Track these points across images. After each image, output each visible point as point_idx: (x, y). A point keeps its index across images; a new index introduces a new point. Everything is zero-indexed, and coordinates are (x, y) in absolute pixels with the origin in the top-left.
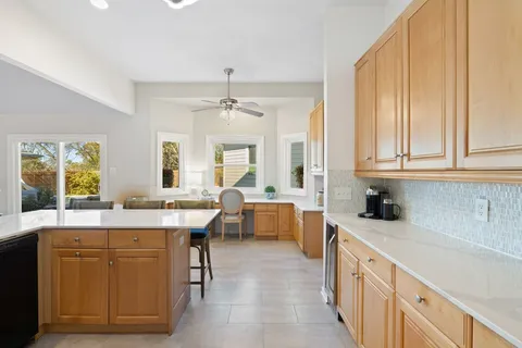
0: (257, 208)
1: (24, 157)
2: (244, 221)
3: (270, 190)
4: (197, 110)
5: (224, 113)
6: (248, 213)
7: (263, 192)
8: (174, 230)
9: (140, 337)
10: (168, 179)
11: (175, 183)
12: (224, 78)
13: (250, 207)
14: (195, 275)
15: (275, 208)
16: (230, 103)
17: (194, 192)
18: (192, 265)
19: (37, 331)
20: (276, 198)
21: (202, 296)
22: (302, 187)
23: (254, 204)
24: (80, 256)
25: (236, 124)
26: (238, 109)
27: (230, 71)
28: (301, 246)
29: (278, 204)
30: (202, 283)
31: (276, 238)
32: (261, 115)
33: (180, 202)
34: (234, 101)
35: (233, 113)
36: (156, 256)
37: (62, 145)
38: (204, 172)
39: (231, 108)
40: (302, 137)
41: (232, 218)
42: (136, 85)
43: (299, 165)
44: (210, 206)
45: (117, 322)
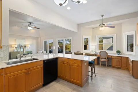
0: (113, 57)
1: (59, 43)
2: (108, 61)
3: (118, 52)
4: (93, 29)
5: (101, 29)
6: (109, 59)
7: (115, 52)
8: (83, 61)
9: (75, 85)
10: (86, 47)
11: (87, 48)
12: (101, 18)
13: (110, 57)
14: (90, 74)
15: (120, 58)
16: (103, 25)
17: (92, 51)
18: (89, 71)
19: (57, 77)
20: (121, 55)
21: (92, 80)
22: (133, 51)
23: (112, 56)
24: (64, 63)
25: (105, 31)
26: (105, 27)
27: (103, 15)
28: (131, 73)
29: (121, 57)
30: (92, 76)
31: (120, 68)
32: (114, 27)
33: (87, 54)
34: (104, 24)
35: (103, 28)
36: (79, 67)
37: (64, 40)
38: (95, 46)
39: (103, 26)
40: (133, 33)
41: (103, 60)
42: (78, 25)
43: (132, 43)
44: (95, 55)
45: (71, 80)
